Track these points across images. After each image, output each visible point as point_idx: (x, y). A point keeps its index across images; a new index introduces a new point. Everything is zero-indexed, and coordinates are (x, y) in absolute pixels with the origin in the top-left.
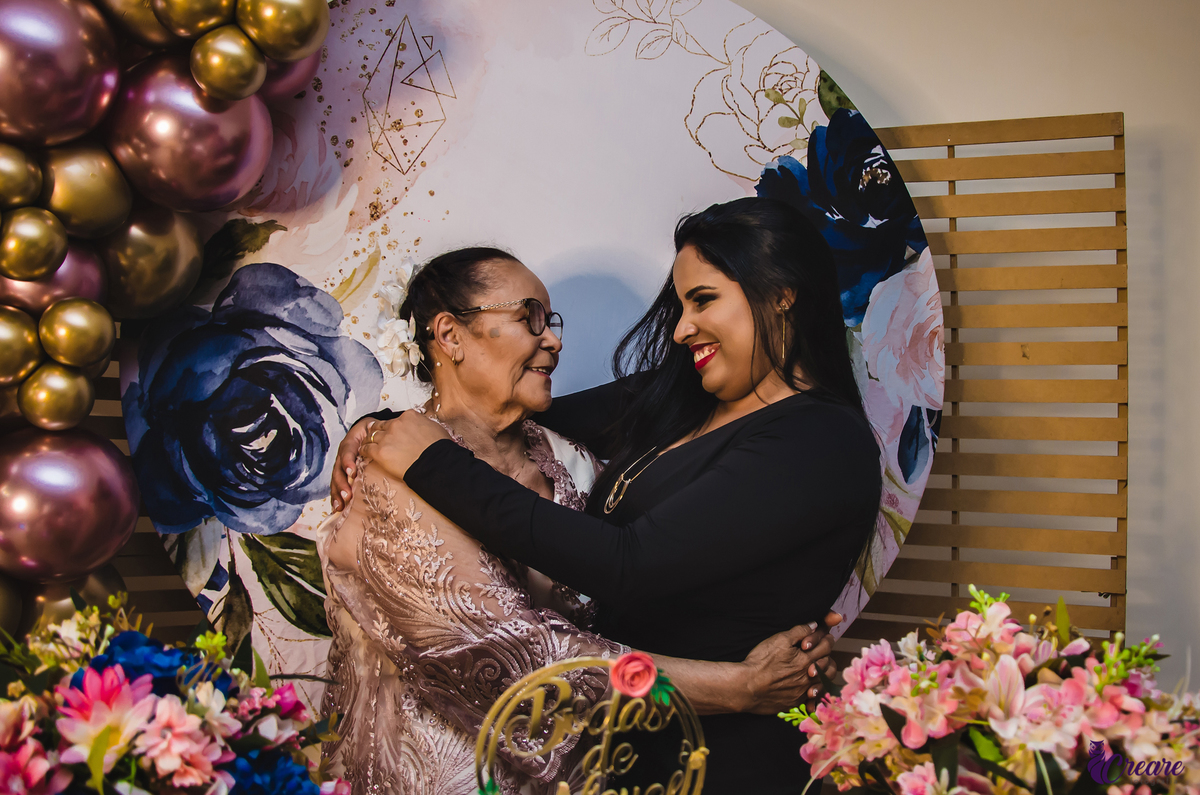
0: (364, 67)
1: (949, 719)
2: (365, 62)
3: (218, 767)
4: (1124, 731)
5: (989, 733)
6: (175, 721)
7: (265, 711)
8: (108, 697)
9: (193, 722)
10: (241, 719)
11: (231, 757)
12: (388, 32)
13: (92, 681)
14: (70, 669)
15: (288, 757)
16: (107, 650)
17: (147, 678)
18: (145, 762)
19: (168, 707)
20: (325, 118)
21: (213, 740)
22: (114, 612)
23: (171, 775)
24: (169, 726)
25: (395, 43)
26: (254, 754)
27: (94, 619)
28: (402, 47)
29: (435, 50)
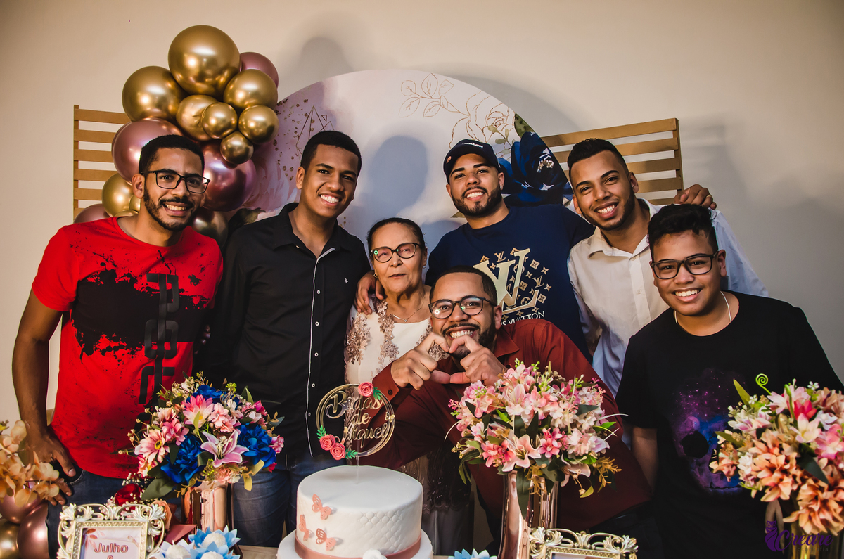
0: (296, 132)
1: (490, 407)
2: (296, 130)
3: (235, 427)
4: (549, 408)
5: (504, 411)
6: (220, 411)
7: (251, 410)
8: (198, 405)
9: (226, 411)
10: (243, 413)
11: (239, 424)
12: (306, 115)
13: (193, 399)
14: (186, 397)
15: (259, 426)
16: (197, 391)
17: (211, 399)
18: (211, 425)
19: (218, 407)
20: (279, 158)
21: (233, 418)
22: (199, 379)
23: (220, 429)
24: (218, 413)
25: (309, 120)
26: (248, 424)
27: (192, 381)
28: (312, 121)
29: (328, 122)
